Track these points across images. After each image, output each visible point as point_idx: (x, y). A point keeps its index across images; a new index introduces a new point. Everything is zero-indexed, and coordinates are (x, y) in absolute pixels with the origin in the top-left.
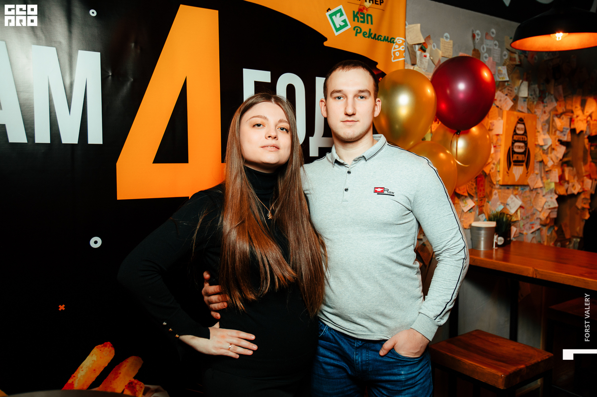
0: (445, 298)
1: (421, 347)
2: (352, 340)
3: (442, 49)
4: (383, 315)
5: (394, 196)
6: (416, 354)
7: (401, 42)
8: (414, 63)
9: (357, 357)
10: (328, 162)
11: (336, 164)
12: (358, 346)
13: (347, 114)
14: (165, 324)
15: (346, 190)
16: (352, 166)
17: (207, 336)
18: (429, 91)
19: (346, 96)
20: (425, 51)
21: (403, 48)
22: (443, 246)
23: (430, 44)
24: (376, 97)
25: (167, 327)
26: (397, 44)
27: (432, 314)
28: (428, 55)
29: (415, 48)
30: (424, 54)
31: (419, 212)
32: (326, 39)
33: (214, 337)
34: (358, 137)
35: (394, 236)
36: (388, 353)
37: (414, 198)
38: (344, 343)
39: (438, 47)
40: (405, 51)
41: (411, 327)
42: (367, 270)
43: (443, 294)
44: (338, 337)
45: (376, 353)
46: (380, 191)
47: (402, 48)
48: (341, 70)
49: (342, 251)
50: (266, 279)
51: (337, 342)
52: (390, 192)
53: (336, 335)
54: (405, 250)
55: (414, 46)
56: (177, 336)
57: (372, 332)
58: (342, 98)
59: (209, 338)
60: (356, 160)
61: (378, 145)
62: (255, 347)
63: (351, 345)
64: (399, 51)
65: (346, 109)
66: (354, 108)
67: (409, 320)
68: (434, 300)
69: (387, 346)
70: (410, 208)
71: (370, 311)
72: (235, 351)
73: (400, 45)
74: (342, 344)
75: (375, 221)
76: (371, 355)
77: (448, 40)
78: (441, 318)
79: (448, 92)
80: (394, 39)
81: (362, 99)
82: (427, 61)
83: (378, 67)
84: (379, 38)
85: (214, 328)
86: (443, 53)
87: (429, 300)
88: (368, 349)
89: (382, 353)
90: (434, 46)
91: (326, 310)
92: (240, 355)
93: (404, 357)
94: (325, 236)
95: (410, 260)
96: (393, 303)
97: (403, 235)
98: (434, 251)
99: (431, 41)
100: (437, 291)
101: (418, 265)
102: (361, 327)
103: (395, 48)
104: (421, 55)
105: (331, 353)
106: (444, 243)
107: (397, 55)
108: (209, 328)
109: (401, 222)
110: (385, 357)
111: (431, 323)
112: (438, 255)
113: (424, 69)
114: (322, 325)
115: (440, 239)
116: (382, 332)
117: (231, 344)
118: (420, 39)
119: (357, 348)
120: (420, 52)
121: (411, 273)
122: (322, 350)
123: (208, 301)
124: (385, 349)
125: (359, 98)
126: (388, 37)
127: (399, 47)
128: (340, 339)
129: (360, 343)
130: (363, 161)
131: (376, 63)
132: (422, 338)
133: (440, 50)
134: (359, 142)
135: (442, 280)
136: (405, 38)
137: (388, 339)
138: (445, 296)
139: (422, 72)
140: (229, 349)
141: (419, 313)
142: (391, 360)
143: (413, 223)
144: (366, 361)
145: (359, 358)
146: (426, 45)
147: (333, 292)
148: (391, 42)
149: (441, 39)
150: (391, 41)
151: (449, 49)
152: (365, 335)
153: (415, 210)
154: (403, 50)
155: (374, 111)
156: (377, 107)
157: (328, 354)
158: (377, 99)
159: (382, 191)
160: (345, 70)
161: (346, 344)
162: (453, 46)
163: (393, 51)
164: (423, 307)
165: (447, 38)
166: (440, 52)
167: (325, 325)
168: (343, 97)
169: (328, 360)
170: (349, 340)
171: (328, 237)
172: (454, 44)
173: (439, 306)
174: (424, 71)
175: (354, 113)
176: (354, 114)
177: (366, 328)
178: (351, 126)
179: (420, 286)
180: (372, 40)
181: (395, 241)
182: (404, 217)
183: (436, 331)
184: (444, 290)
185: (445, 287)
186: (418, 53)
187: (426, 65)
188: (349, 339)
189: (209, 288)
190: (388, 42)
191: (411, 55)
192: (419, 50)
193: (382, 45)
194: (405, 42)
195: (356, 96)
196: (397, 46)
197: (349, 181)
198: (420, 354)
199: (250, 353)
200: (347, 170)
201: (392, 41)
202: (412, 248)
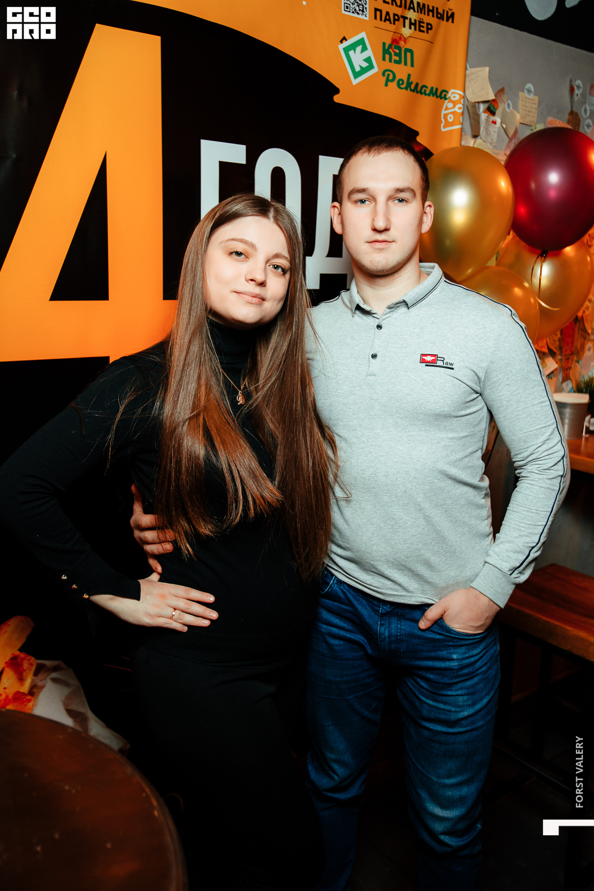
0: (528, 539)
1: (487, 618)
2: (375, 602)
3: (520, 111)
4: (428, 564)
5: (453, 369)
6: (478, 628)
7: (458, 97)
8: (476, 134)
9: (382, 629)
10: (343, 306)
11: (357, 312)
12: (384, 612)
13: (375, 230)
14: (64, 577)
15: (374, 356)
16: (384, 317)
17: (135, 595)
18: (504, 184)
19: (374, 199)
20: (493, 114)
21: (460, 108)
22: (528, 453)
23: (503, 102)
24: (424, 200)
25: (69, 582)
26: (451, 101)
27: (506, 566)
28: (498, 120)
29: (479, 108)
30: (492, 118)
31: (492, 396)
32: (337, 91)
33: (148, 597)
34: (393, 268)
35: (451, 435)
36: (433, 625)
37: (486, 373)
38: (363, 606)
39: (515, 107)
40: (463, 113)
41: (472, 585)
42: (405, 492)
43: (525, 533)
44: (353, 595)
45: (413, 624)
46: (431, 361)
47: (458, 109)
48: (366, 155)
49: (365, 458)
50: (237, 502)
51: (350, 603)
52: (447, 363)
53: (349, 592)
54: (467, 459)
55: (477, 104)
56: (86, 596)
57: (408, 591)
58: (367, 202)
59: (138, 598)
60: (393, 307)
61: (429, 282)
62: (214, 615)
63: (373, 609)
64: (454, 113)
65: (373, 220)
66: (388, 220)
67: (468, 573)
68: (510, 542)
69: (432, 614)
70: (478, 389)
71: (408, 558)
72: (181, 621)
73: (455, 103)
74: (359, 607)
75: (421, 411)
76: (405, 627)
77: (532, 96)
78: (521, 573)
79: (533, 186)
80: (447, 92)
81: (400, 204)
82: (496, 130)
83: (419, 139)
84: (423, 91)
85: (148, 580)
86: (522, 117)
87: (502, 543)
88: (401, 617)
89: (423, 624)
90: (509, 105)
91: (335, 551)
92: (189, 626)
93: (458, 633)
94: (337, 431)
95: (475, 474)
96: (445, 546)
97: (465, 434)
98: (514, 460)
99: (504, 97)
100: (515, 529)
101: (486, 483)
102: (390, 583)
103: (447, 108)
104: (487, 120)
105: (340, 620)
106: (531, 449)
107: (450, 120)
108: (141, 581)
109: (463, 413)
110: (427, 632)
111: (504, 579)
112: (521, 467)
113: (491, 143)
114: (327, 575)
115: (525, 442)
116: (424, 592)
117: (175, 609)
118: (487, 94)
119: (383, 615)
120: (486, 115)
121: (475, 497)
122: (326, 615)
123: (140, 539)
124: (428, 620)
125: (397, 201)
126: (437, 89)
127: (454, 107)
128: (356, 599)
129: (387, 608)
130: (403, 309)
131: (417, 133)
132: (489, 604)
133: (519, 113)
134: (396, 275)
135: (524, 511)
136: (464, 91)
137: (433, 602)
138: (528, 537)
139: (487, 148)
140: (171, 618)
141: (486, 562)
142: (438, 637)
143: (482, 414)
144: (397, 636)
145: (385, 629)
146: (497, 103)
147: (348, 525)
148: (441, 98)
149: (521, 94)
150: (440, 95)
151: (533, 110)
152: (397, 595)
153: (487, 393)
154: (460, 111)
155: (421, 222)
156: (427, 216)
157: (336, 621)
158: (427, 203)
159: (434, 361)
160: (372, 154)
161: (366, 608)
162: (539, 106)
163: (443, 112)
164: (491, 552)
165: (529, 91)
166: (518, 116)
167: (332, 575)
168: (369, 200)
169: (335, 630)
170: (370, 602)
171: (341, 434)
172: (540, 103)
173: (518, 552)
174: (490, 147)
175: (388, 227)
176: (386, 230)
177: (400, 585)
178: (383, 249)
179: (488, 517)
180: (412, 93)
181: (452, 443)
182: (468, 405)
183: (511, 592)
184: (527, 526)
185: (529, 523)
186: (484, 116)
187: (495, 136)
188: (370, 600)
189: (141, 517)
190: (437, 97)
191: (472, 120)
192: (484, 112)
193: (427, 101)
194: (464, 97)
195: (390, 198)
196: (450, 105)
197: (378, 341)
198: (484, 628)
199: (206, 623)
200: (377, 322)
201: (443, 95)
202: (479, 454)
